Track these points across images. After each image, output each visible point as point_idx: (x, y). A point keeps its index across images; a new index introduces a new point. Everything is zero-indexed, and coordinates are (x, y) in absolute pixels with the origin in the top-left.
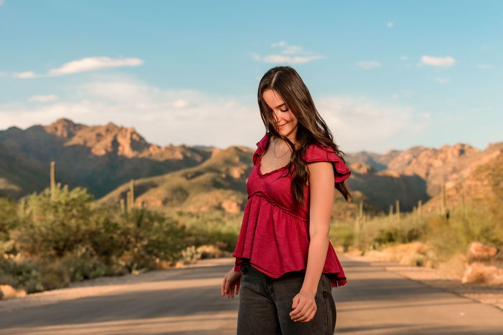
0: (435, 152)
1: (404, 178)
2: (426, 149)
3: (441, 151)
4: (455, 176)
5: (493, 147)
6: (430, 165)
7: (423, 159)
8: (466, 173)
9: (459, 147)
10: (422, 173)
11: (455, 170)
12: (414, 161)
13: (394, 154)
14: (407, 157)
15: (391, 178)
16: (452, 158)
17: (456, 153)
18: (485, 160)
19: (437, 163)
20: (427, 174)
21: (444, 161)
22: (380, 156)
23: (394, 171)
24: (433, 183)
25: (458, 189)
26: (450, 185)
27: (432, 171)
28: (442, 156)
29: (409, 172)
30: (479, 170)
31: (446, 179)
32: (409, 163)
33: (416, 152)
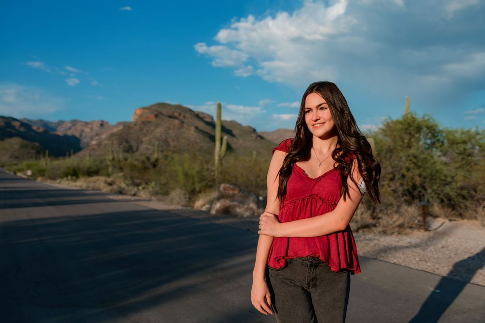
0: (86, 124)
1: (66, 137)
2: (81, 122)
3: (90, 123)
4: (97, 138)
5: (119, 124)
6: (83, 131)
7: (79, 127)
8: (104, 137)
9: (101, 122)
10: (77, 135)
11: (97, 135)
12: (73, 128)
13: (61, 123)
14: (69, 125)
15: (58, 136)
16: (96, 128)
17: (98, 125)
18: (115, 130)
19: (87, 130)
20: (81, 135)
21: (91, 129)
22: (51, 123)
23: (60, 132)
24: (84, 140)
25: (99, 144)
26: (94, 142)
27: (84, 134)
28: (90, 126)
29: (69, 133)
30: (112, 135)
31: (92, 139)
32: (70, 128)
33: (74, 122)
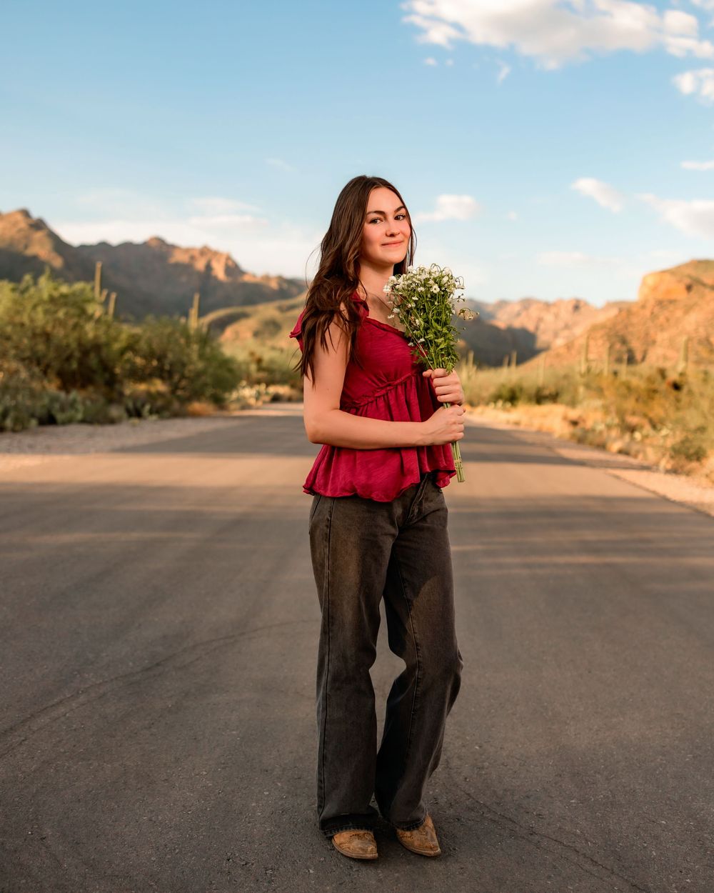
0: (547, 306)
1: (511, 331)
2: (538, 302)
3: (554, 305)
4: (566, 333)
5: (610, 305)
6: (540, 320)
7: (534, 312)
8: (579, 331)
9: (574, 303)
10: (530, 327)
11: (567, 327)
12: (524, 314)
13: (503, 304)
14: (517, 308)
15: (497, 329)
16: (566, 314)
17: (570, 308)
18: (601, 318)
19: (549, 318)
20: (537, 328)
21: (557, 316)
22: (487, 305)
23: (502, 321)
24: (542, 339)
25: (569, 346)
26: (560, 342)
27: (542, 326)
28: (554, 310)
29: (517, 324)
30: (594, 328)
31: (556, 335)
32: (518, 315)
33: (527, 303)
